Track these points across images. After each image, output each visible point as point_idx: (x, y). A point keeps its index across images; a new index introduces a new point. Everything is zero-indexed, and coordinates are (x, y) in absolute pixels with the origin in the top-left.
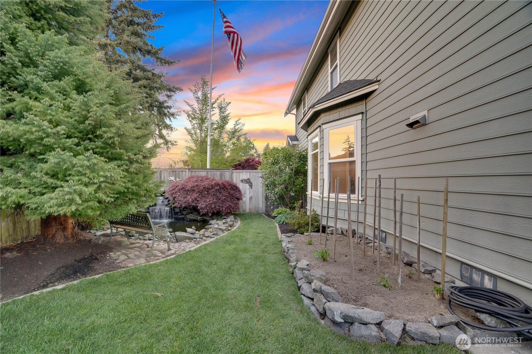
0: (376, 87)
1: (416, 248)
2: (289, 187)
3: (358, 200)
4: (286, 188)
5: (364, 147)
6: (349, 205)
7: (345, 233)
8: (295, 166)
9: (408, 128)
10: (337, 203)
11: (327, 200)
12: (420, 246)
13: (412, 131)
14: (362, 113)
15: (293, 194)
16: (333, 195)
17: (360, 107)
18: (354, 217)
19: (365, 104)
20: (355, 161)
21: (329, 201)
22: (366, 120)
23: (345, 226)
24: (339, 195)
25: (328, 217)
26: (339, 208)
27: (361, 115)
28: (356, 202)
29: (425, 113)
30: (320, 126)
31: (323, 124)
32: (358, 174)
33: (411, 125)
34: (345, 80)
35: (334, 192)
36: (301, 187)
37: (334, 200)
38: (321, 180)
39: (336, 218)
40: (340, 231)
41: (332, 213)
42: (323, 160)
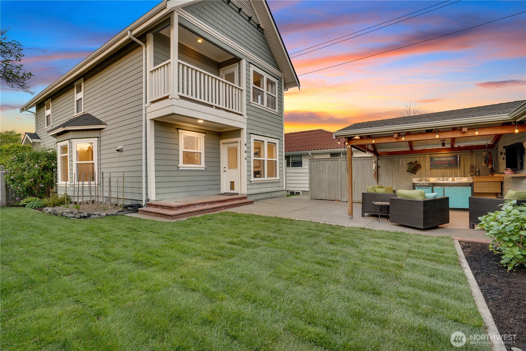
0: (105, 127)
1: (117, 199)
2: (38, 181)
3: (95, 184)
4: (35, 181)
5: (99, 156)
6: (90, 187)
7: (88, 202)
8: (43, 163)
9: (116, 151)
10: (83, 187)
11: (77, 186)
12: (118, 198)
13: (118, 153)
14: (98, 137)
15: (42, 185)
16: (80, 183)
17: (97, 134)
18: (93, 194)
19: (99, 133)
20: (94, 163)
21: (78, 187)
22: (100, 141)
23: (89, 199)
24: (84, 183)
25: (78, 196)
26: (84, 190)
27: (97, 138)
28: (94, 185)
29: (122, 147)
30: (69, 139)
31: (71, 139)
32: (96, 170)
33: (118, 150)
34: (88, 112)
35: (81, 181)
36: (50, 180)
37: (81, 186)
38: (71, 174)
39: (83, 196)
40: (86, 202)
41: (80, 194)
42: (72, 162)
